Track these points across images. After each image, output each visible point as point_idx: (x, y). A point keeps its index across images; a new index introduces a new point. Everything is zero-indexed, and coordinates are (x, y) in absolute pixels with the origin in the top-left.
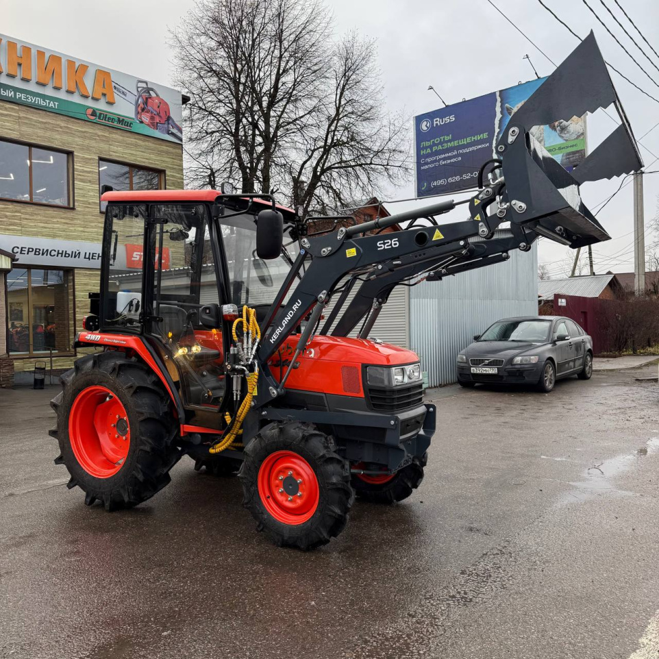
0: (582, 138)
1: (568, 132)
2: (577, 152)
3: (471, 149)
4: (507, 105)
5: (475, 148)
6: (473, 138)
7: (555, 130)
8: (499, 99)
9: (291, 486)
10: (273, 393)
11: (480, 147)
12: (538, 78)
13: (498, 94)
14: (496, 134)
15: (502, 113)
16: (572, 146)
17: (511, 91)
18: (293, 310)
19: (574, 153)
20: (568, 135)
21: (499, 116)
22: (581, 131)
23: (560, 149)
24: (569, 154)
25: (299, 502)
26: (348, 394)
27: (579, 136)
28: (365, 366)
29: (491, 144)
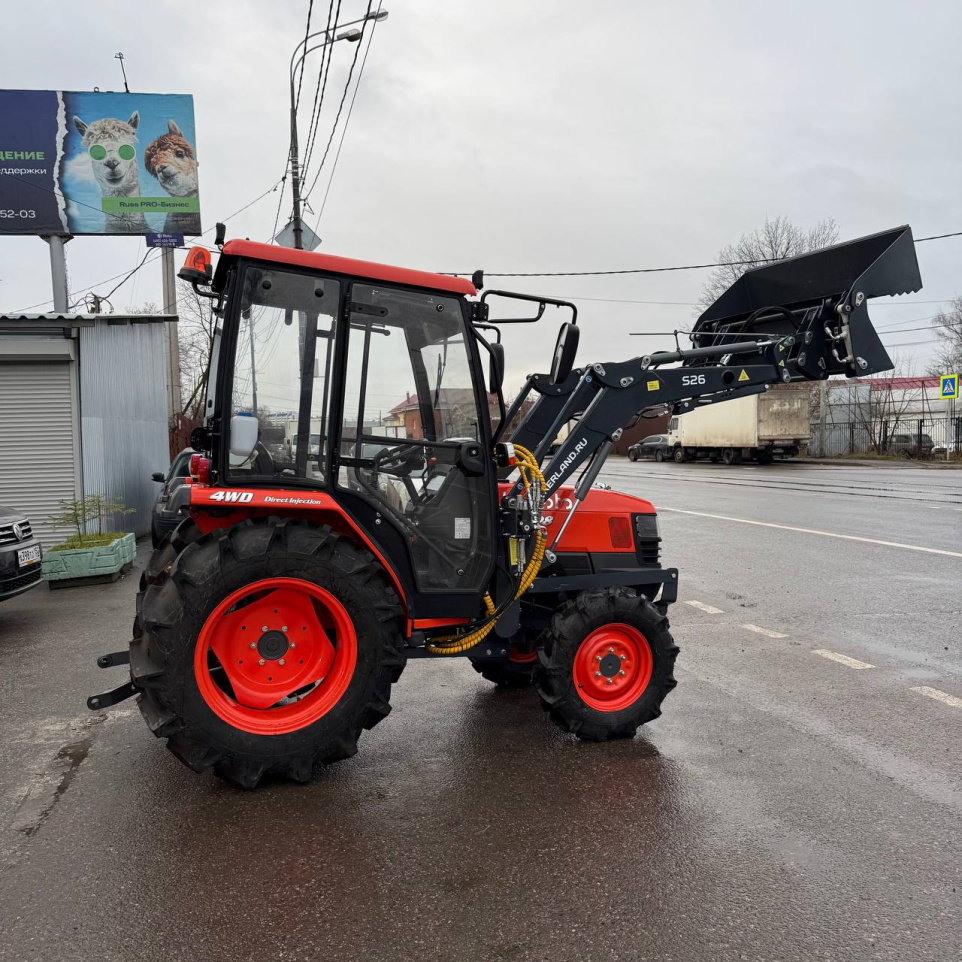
0: (194, 196)
1: (175, 184)
2: (189, 215)
3: (14, 171)
4: (75, 117)
5: (21, 171)
6: (16, 155)
7: (156, 176)
8: (62, 105)
9: (610, 666)
10: (552, 558)
11: (30, 171)
12: (128, 91)
13: (60, 96)
14: (59, 158)
15: (67, 126)
16: (181, 205)
17: (81, 98)
18: (576, 452)
19: (185, 215)
20: (174, 188)
21: (62, 132)
22: (194, 187)
23: (163, 204)
24: (176, 215)
25: (622, 683)
26: (617, 550)
27: (190, 194)
28: (634, 515)
29: (51, 172)
